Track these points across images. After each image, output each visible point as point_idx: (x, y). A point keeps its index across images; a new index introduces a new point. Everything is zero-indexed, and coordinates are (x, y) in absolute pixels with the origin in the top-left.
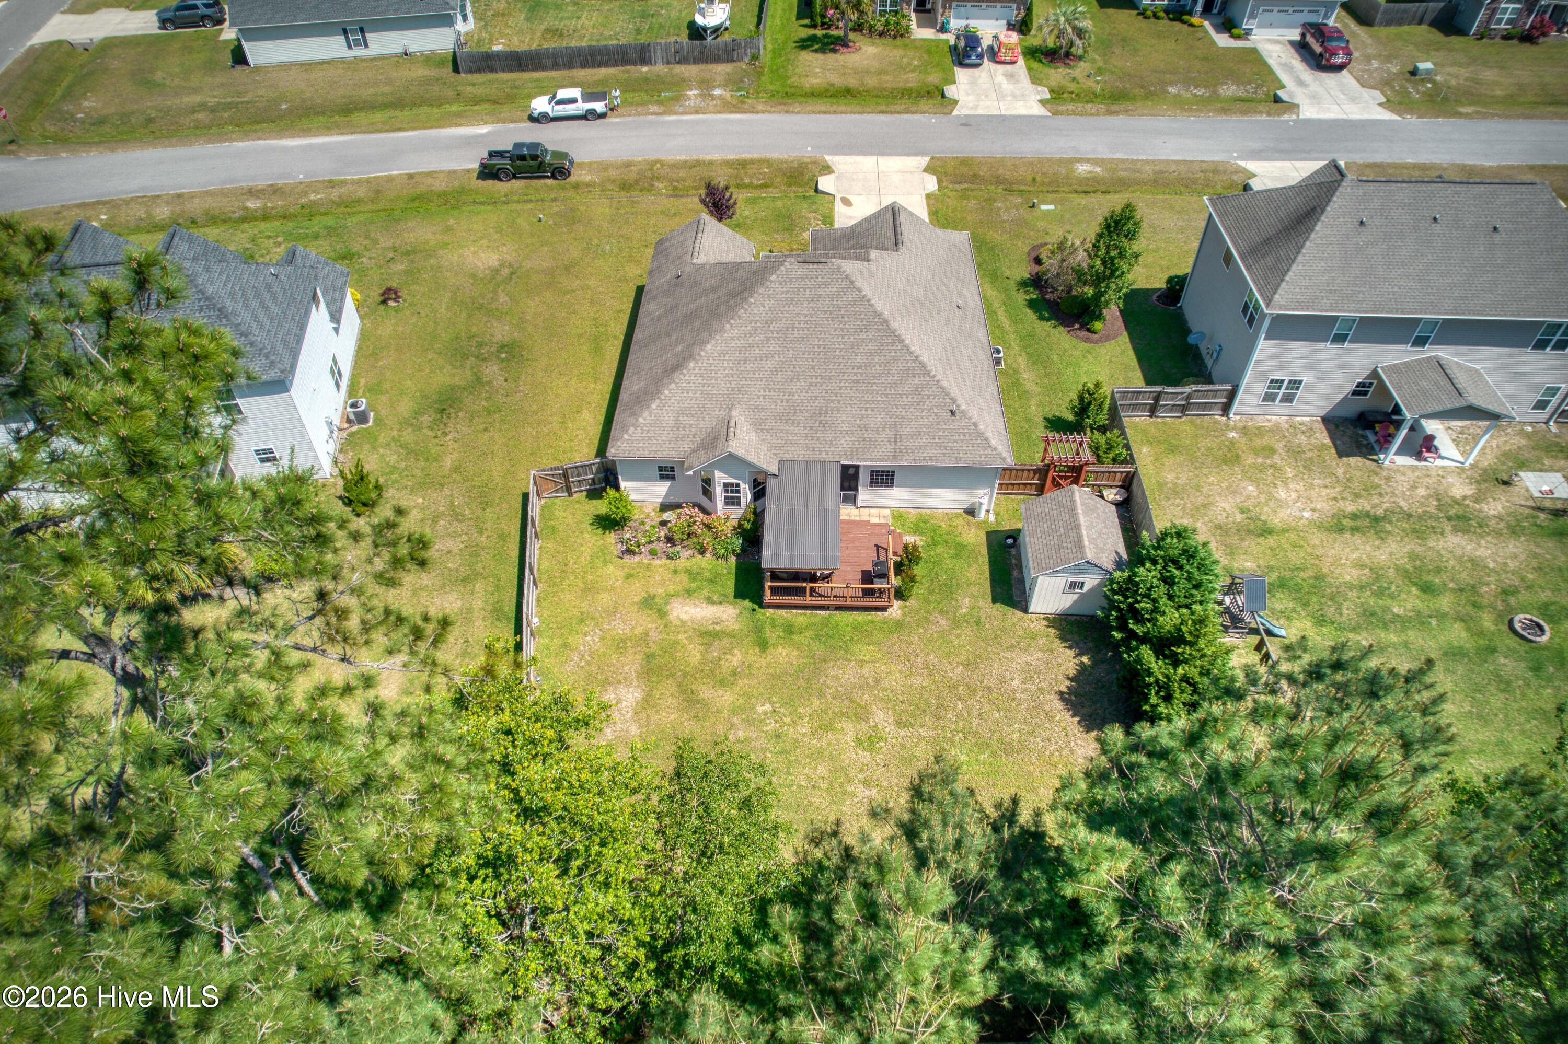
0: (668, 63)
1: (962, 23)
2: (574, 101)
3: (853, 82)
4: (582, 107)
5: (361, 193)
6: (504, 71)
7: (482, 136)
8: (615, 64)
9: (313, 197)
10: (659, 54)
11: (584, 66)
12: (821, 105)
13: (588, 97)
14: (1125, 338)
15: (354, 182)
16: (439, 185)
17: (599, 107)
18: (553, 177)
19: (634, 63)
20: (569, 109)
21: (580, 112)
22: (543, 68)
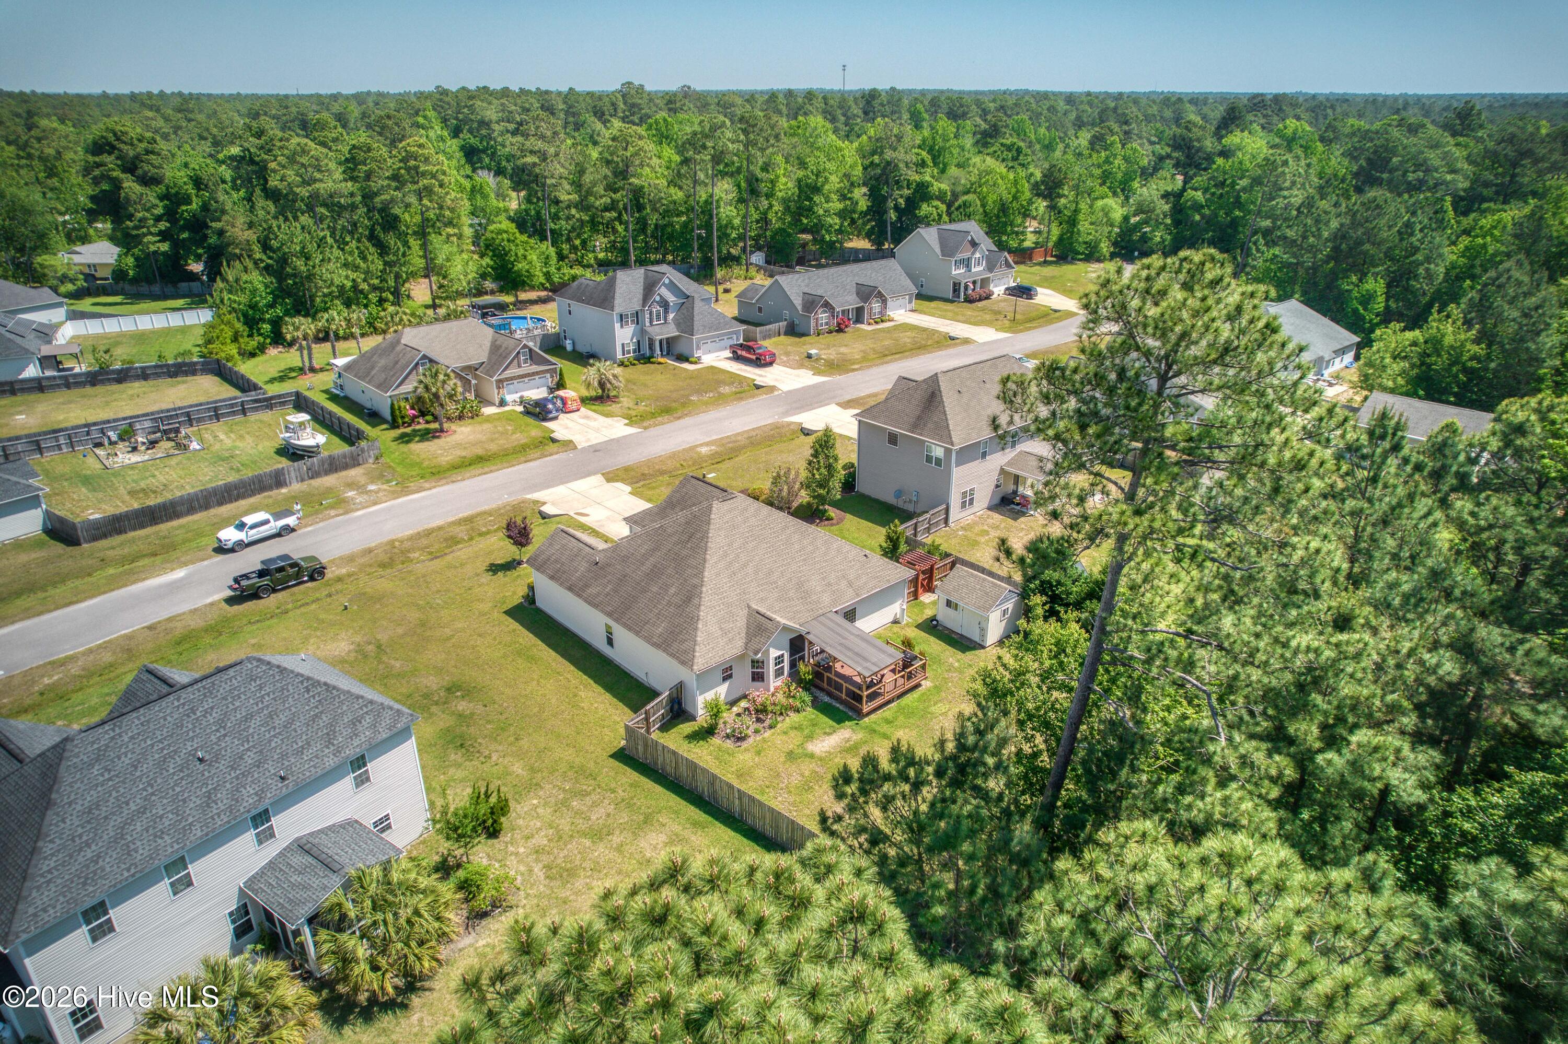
0: (303, 480)
1: (516, 397)
2: (267, 522)
3: (479, 451)
4: (275, 525)
5: (108, 657)
6: (135, 529)
7: (182, 579)
8: (253, 494)
9: (46, 681)
10: (293, 474)
11: (220, 503)
12: (473, 470)
13: (278, 516)
14: (848, 516)
15: (84, 654)
16: (196, 623)
17: (291, 521)
18: (312, 579)
19: (270, 488)
20: (264, 531)
21: (274, 531)
22: (178, 515)
